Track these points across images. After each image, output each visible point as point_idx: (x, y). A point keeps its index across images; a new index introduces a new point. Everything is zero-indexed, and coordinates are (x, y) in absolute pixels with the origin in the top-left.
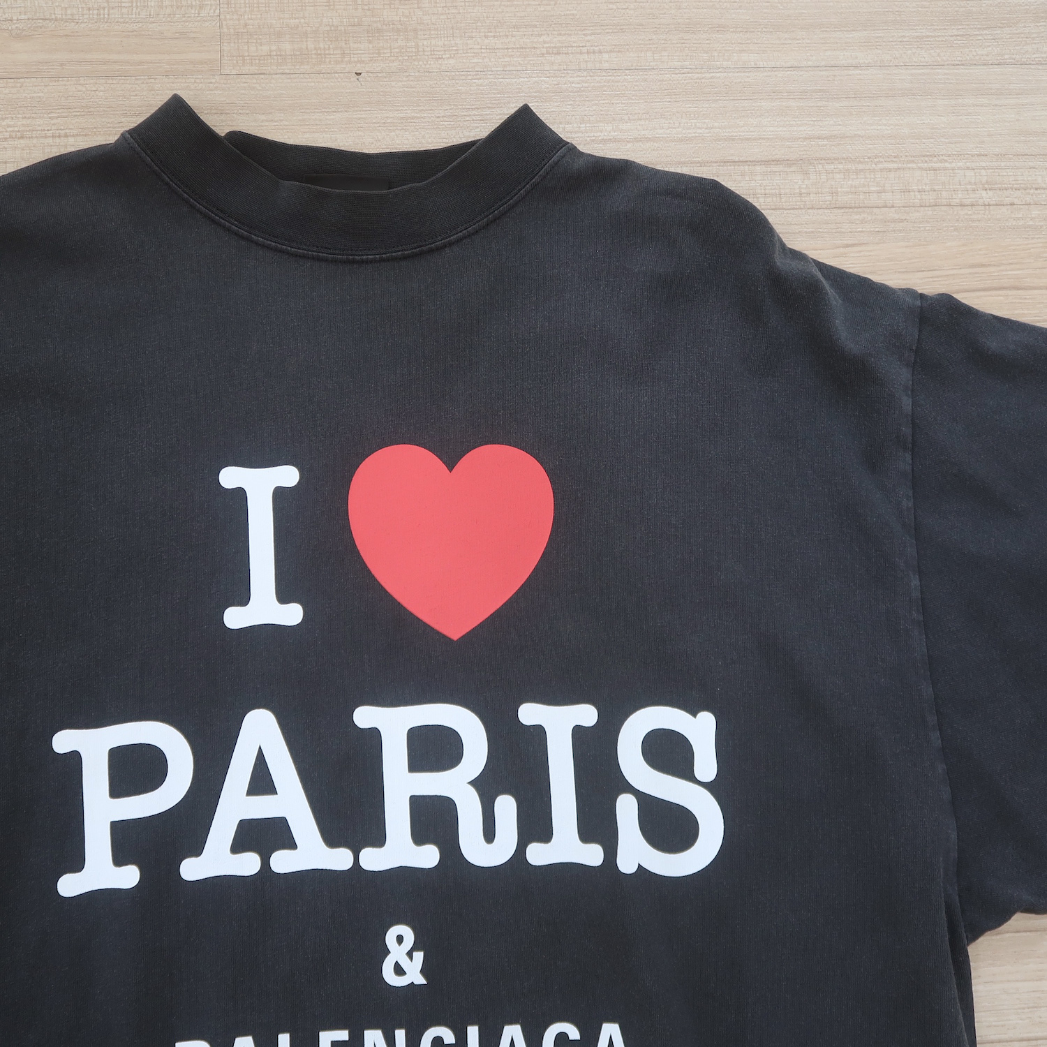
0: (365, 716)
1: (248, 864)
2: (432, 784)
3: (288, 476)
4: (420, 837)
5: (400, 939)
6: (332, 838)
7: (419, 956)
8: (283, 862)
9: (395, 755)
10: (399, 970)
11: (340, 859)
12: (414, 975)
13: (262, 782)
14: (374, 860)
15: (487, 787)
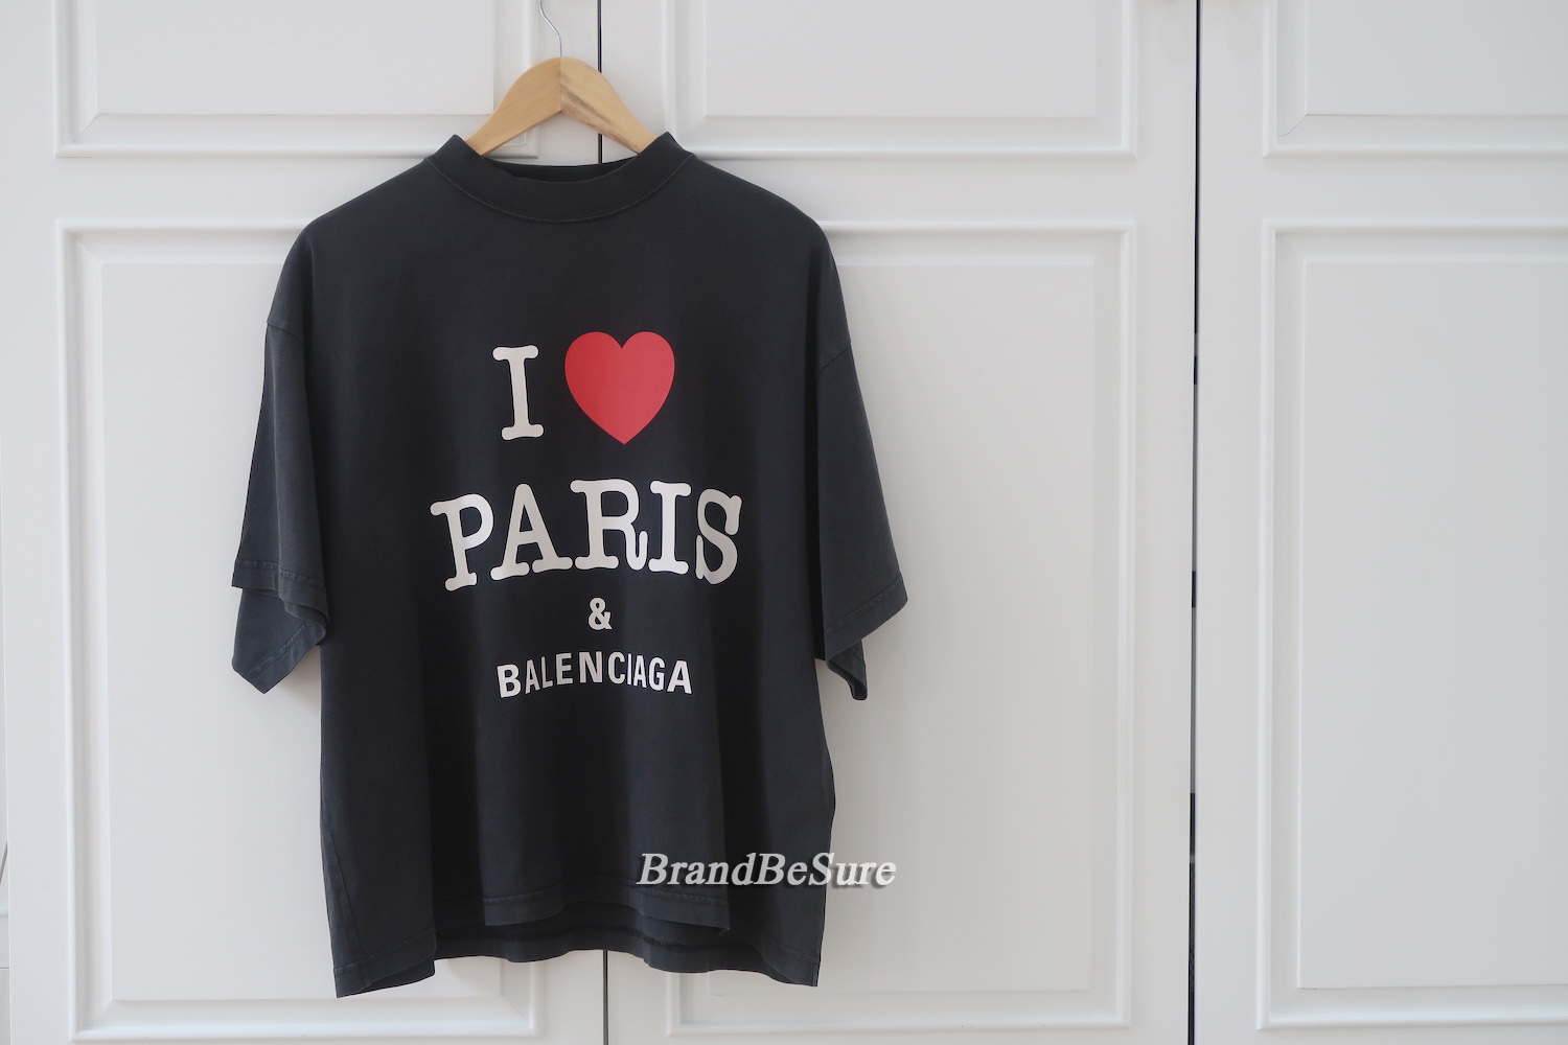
0: (577, 486)
1: (523, 569)
2: (614, 523)
3: (532, 352)
4: (608, 553)
5: (598, 605)
6: (560, 554)
7: (608, 615)
8: (538, 566)
9: (594, 507)
10: (598, 621)
11: (565, 563)
12: (605, 624)
13: (526, 525)
14: (583, 563)
15: (638, 526)
